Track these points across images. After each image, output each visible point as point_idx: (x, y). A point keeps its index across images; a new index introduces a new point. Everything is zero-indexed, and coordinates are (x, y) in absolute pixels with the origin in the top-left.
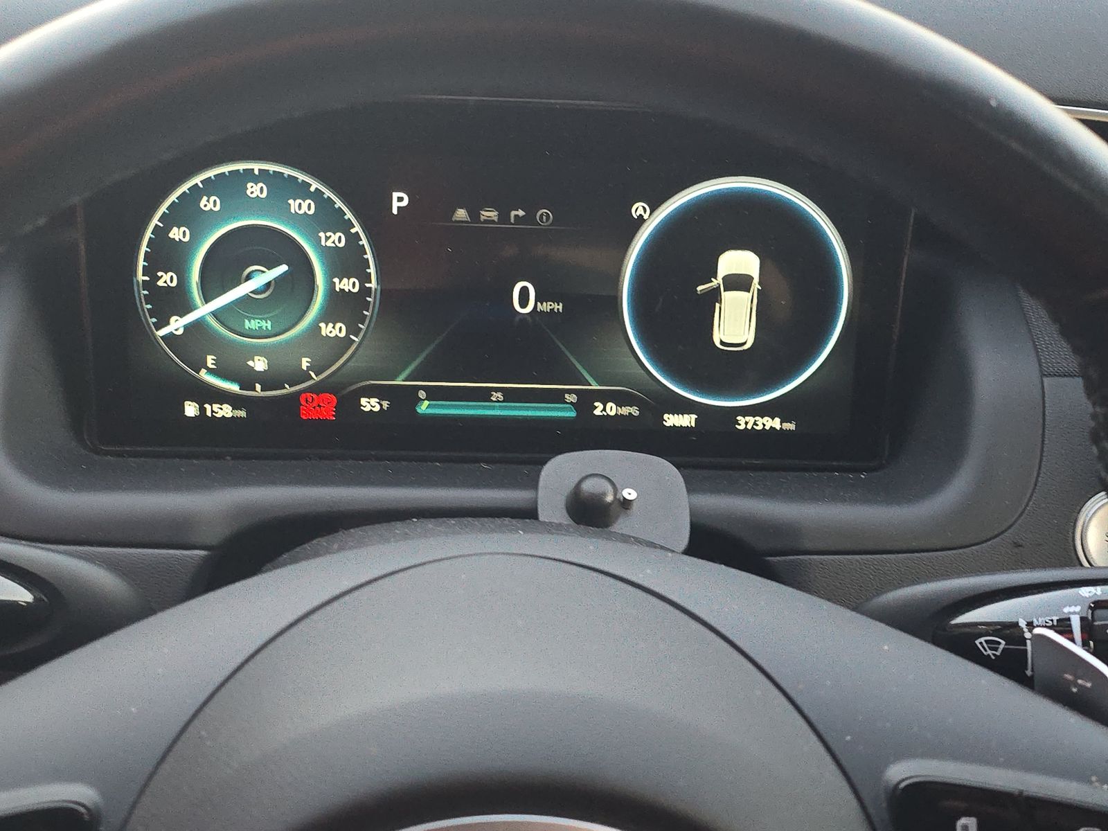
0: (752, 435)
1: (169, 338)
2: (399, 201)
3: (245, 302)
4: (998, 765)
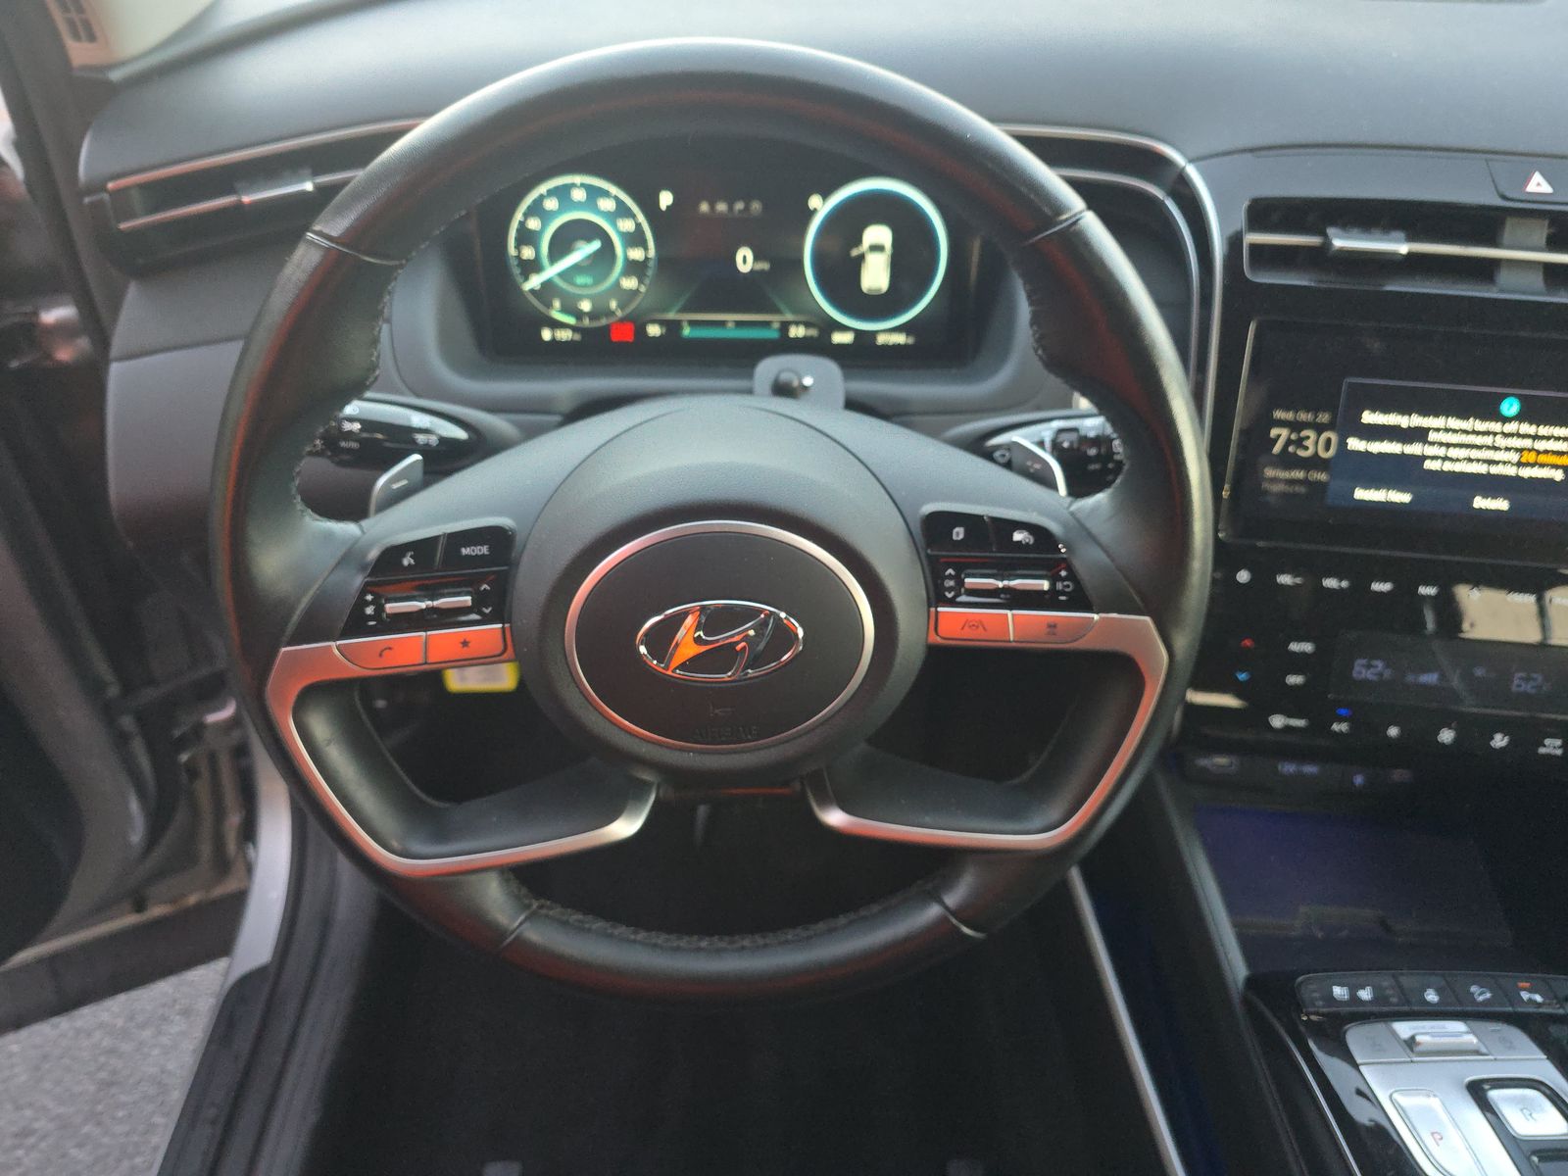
0: (886, 347)
1: (532, 291)
2: (666, 199)
3: (577, 268)
4: (980, 504)
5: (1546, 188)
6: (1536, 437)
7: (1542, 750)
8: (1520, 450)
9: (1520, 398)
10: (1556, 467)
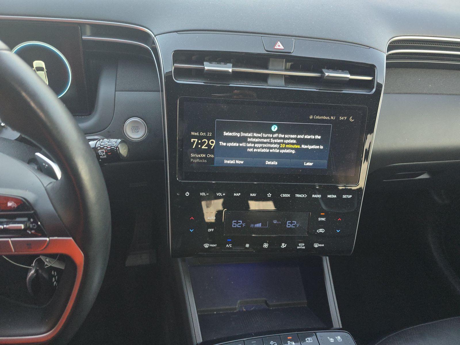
5: (282, 47)
6: (284, 139)
7: (298, 248)
8: (279, 143)
9: (278, 125)
10: (292, 149)
